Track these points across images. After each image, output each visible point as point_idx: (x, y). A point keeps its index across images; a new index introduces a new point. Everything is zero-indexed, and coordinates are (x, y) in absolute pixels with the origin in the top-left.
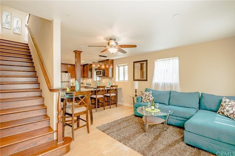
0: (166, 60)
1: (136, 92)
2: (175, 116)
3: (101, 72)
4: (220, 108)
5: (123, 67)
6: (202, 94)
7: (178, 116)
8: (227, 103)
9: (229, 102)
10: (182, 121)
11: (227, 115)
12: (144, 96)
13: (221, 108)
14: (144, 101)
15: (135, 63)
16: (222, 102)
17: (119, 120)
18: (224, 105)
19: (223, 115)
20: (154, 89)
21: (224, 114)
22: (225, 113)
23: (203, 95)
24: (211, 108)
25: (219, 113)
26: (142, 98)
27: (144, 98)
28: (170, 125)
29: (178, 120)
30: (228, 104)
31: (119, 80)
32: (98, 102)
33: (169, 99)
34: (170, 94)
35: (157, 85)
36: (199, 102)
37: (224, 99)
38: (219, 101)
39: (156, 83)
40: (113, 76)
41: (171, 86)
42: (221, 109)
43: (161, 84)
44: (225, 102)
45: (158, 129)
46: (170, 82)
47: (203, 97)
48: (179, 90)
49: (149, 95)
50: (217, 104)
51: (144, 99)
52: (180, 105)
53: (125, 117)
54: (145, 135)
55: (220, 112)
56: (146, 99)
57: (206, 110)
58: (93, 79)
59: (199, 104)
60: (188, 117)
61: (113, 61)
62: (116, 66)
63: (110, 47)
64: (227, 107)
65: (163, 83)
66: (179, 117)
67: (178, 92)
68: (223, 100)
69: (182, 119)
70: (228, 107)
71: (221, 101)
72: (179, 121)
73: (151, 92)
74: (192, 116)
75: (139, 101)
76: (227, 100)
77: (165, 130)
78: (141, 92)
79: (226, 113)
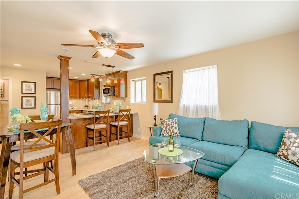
0: (199, 70)
1: (155, 119)
2: (209, 160)
3: (108, 89)
4: (281, 148)
5: (141, 82)
6: (253, 123)
7: (213, 160)
8: (293, 140)
9: (296, 138)
10: (219, 169)
11: (293, 160)
12: (164, 126)
13: (283, 147)
14: (163, 133)
15: (155, 76)
16: (285, 138)
17: (122, 165)
18: (288, 143)
19: (286, 160)
20: (182, 115)
21: (288, 159)
22: (289, 157)
23: (253, 125)
24: (267, 147)
25: (279, 156)
26: (161, 129)
27: (164, 129)
28: (201, 175)
29: (214, 167)
30: (294, 142)
31: (135, 102)
32: (101, 135)
33: (202, 131)
34: (204, 122)
35: (186, 109)
36: (247, 137)
37: (287, 131)
38: (279, 135)
39: (186, 105)
40: (126, 96)
41: (206, 109)
42: (283, 149)
43: (192, 108)
44: (289, 138)
45: (180, 183)
46: (205, 104)
47: (254, 129)
48: (218, 117)
49: (171, 124)
50: (277, 141)
51: (165, 131)
52: (219, 141)
53: (134, 159)
54: (155, 197)
55: (281, 154)
56: (167, 130)
57: (258, 150)
58: (101, 99)
59: (247, 139)
60: (229, 164)
61: (126, 73)
62: (131, 80)
63: (102, 47)
64: (293, 146)
65: (195, 105)
66: (215, 162)
67: (217, 120)
68: (286, 135)
69: (220, 166)
70: (295, 147)
71: (282, 136)
72: (214, 169)
73: (176, 119)
74: (235, 161)
75: (157, 134)
76: (293, 135)
77: (192, 186)
78: (161, 120)
79: (291, 158)
